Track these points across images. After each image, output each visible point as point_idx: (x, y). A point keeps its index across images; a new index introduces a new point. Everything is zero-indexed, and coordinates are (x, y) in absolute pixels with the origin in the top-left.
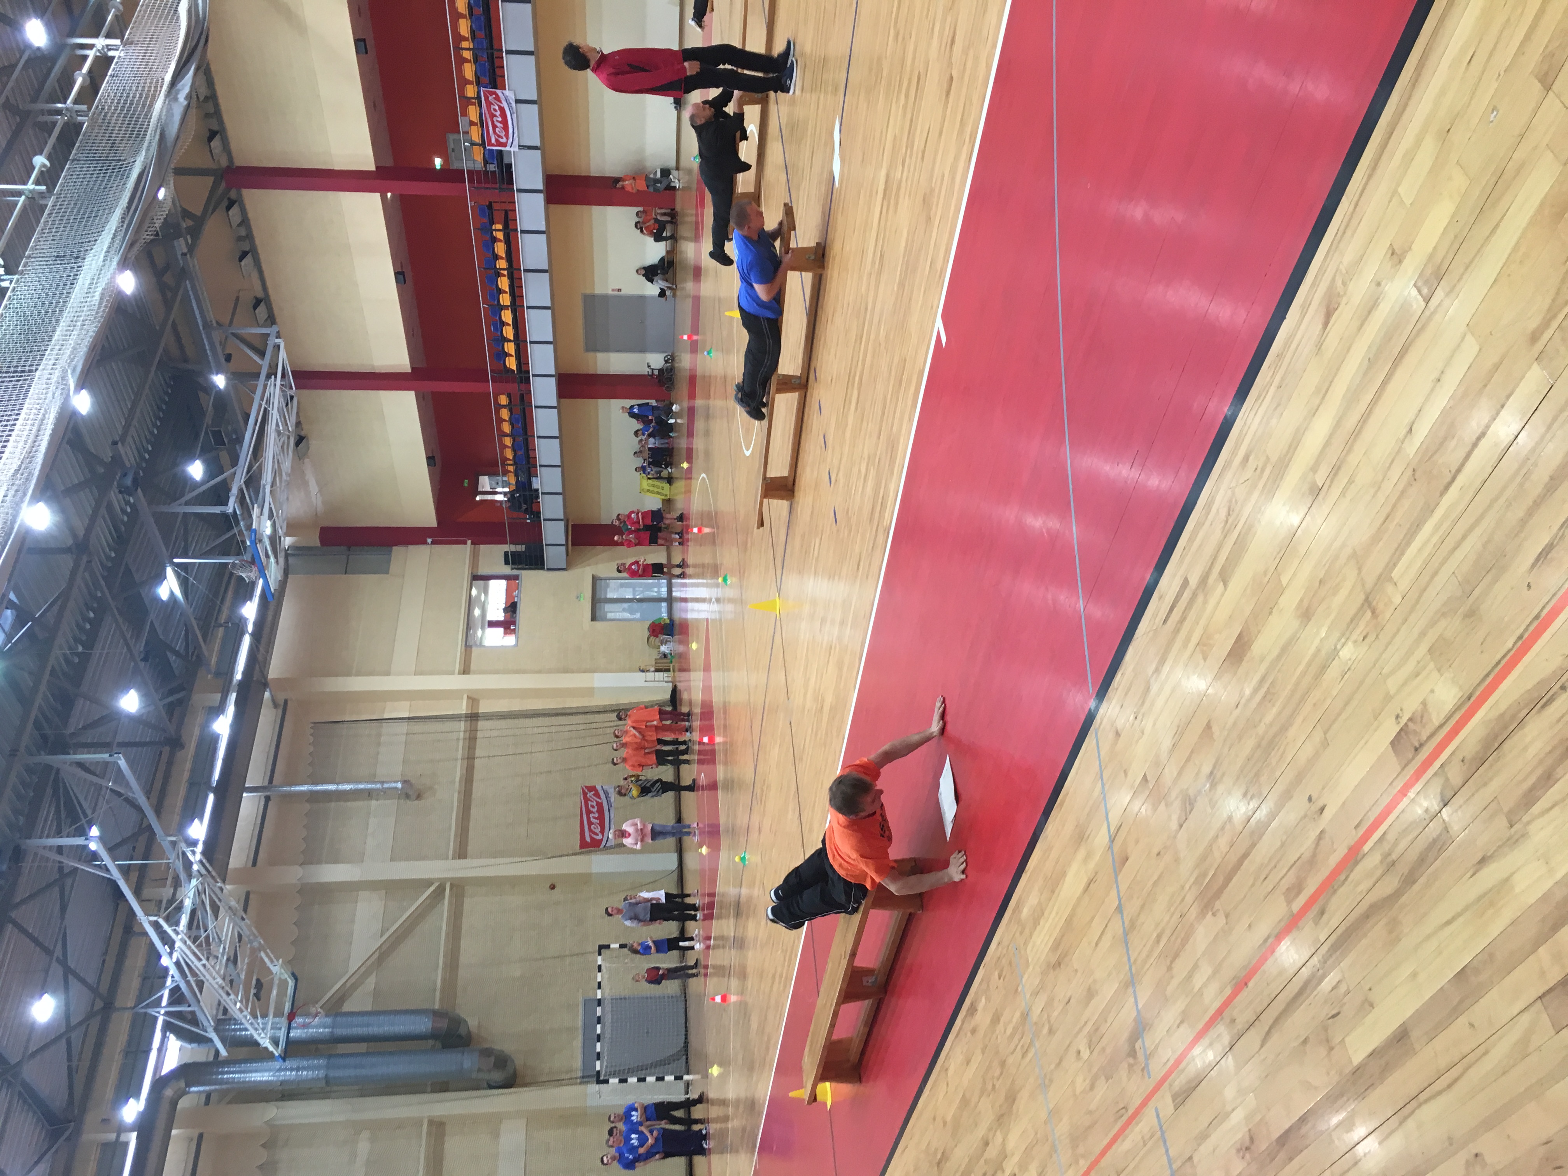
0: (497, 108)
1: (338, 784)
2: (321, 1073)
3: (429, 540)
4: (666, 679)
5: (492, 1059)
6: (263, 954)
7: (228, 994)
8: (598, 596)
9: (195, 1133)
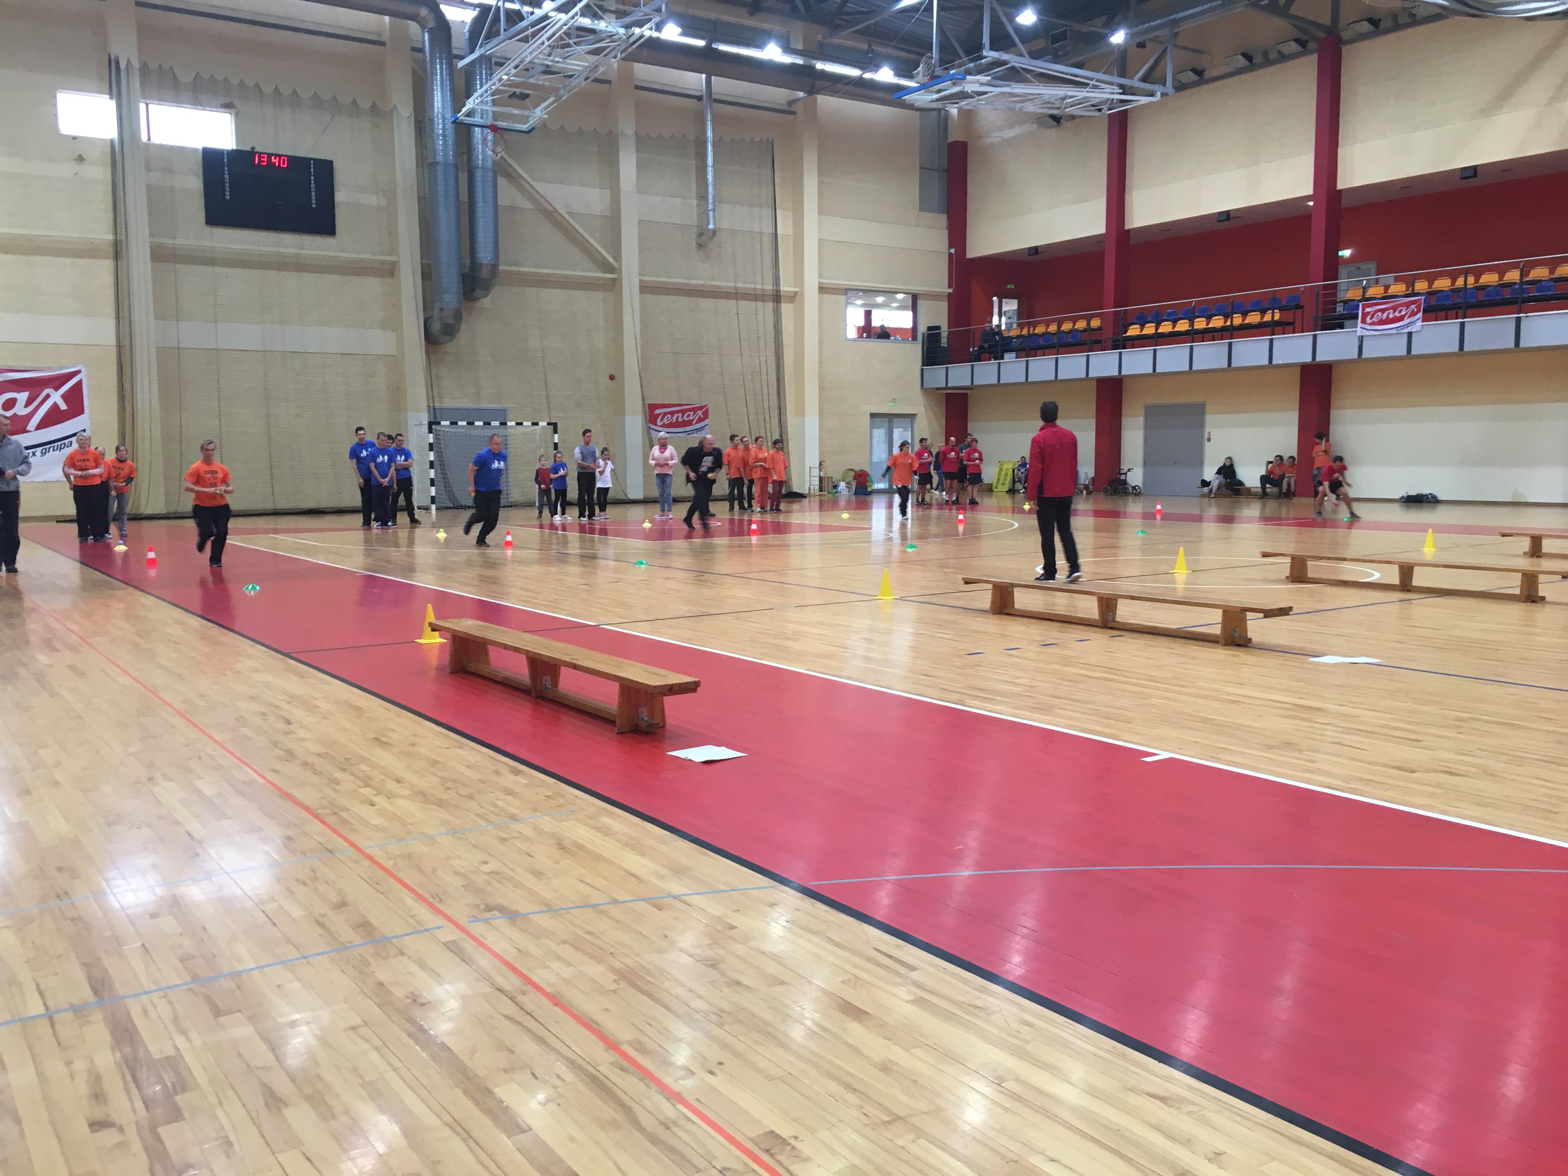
0: (1403, 313)
1: (713, 166)
2: (440, 159)
3: (953, 251)
4: (812, 487)
5: (451, 322)
6: (552, 99)
7: (516, 67)
8: (895, 420)
9: (386, 38)
